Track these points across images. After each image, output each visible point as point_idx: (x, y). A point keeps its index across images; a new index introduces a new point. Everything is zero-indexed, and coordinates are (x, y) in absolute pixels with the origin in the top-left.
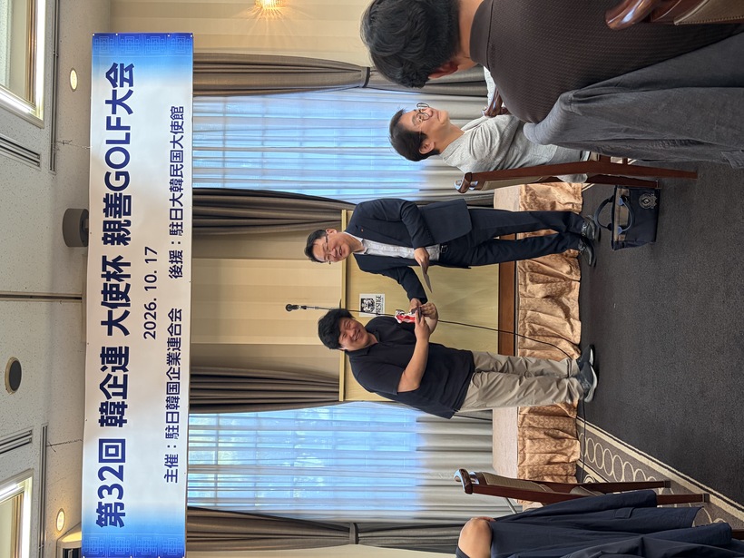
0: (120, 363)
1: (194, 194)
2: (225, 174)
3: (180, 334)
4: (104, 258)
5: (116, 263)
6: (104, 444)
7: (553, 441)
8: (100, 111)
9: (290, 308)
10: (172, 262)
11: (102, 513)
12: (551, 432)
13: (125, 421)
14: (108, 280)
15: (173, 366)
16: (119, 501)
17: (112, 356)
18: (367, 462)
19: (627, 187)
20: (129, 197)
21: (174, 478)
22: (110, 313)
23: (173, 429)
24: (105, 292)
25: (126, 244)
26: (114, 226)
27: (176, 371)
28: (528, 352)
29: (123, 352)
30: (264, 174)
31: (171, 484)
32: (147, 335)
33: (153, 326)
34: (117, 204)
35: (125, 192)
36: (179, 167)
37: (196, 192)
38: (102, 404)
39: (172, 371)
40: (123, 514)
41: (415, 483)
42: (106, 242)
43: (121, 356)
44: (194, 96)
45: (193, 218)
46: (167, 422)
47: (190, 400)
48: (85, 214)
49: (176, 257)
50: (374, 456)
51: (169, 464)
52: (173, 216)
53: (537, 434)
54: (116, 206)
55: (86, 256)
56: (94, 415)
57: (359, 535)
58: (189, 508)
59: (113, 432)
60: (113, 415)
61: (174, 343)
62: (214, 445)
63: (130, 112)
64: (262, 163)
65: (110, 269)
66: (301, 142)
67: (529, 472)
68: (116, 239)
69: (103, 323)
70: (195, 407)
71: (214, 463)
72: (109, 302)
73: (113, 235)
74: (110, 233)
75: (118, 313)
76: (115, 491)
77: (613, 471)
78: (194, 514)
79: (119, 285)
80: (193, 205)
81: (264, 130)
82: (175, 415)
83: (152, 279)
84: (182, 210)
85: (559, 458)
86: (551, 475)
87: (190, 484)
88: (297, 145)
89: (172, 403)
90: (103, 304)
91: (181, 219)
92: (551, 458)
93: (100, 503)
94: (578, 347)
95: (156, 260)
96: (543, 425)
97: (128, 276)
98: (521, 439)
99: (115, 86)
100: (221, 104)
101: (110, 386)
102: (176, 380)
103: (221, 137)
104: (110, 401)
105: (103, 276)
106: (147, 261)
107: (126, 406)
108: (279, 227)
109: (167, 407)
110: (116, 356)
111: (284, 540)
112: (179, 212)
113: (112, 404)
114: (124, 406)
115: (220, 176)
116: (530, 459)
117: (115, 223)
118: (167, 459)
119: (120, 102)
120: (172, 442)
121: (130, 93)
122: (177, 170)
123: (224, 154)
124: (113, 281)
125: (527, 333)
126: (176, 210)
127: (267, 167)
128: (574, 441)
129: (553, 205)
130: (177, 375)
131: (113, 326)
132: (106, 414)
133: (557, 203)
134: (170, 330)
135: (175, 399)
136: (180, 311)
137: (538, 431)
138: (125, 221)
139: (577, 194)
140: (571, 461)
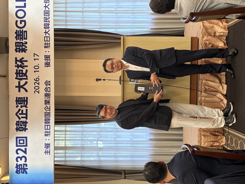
0: (24, 104)
2: (66, 22)
3: (50, 91)
4: (16, 58)
5: (21, 61)
6: (18, 139)
7: (213, 137)
9: (98, 80)
10: (46, 60)
11: (18, 168)
12: (212, 133)
13: (27, 129)
14: (18, 68)
15: (47, 105)
16: (25, 163)
17: (20, 101)
18: (129, 145)
20: (26, 32)
21: (49, 153)
22: (19, 83)
23: (48, 132)
24: (17, 73)
25: (25, 52)
26: (20, 44)
27: (49, 107)
28: (203, 98)
29: (25, 100)
30: (83, 22)
31: (48, 155)
32: (36, 92)
33: (38, 88)
34: (21, 35)
35: (24, 29)
36: (48, 18)
37: (55, 30)
38: (17, 122)
39: (47, 107)
40: (27, 169)
42: (16, 51)
43: (24, 101)
45: (54, 42)
46: (45, 129)
47: (55, 119)
48: (7, 39)
49: (47, 58)
50: (132, 143)
51: (46, 147)
52: (46, 40)
53: (206, 134)
54: (20, 35)
55: (8, 58)
56: (13, 126)
57: (126, 175)
58: (55, 165)
59: (22, 134)
60: (22, 126)
61: (47, 95)
62: (64, 138)
64: (83, 18)
65: (19, 63)
66: (99, 8)
68: (21, 50)
69: (16, 87)
70: (57, 123)
71: (64, 146)
72: (18, 77)
73: (19, 49)
74: (18, 47)
75: (22, 82)
76: (23, 159)
78: (58, 167)
79: (23, 70)
80: (54, 36)
81: (84, 3)
82: (49, 126)
83: (37, 67)
84: (49, 37)
85: (216, 144)
87: (55, 155)
88: (97, 9)
89: (47, 121)
90: (16, 78)
91: (49, 41)
92: (213, 144)
93: (17, 164)
94: (225, 96)
95: (38, 59)
96: (209, 130)
97: (27, 66)
98: (200, 136)
101: (20, 114)
102: (49, 111)
103: (64, 6)
104: (20, 120)
105: (16, 66)
106: (35, 59)
108: (90, 46)
109: (45, 123)
110: (22, 101)
111: (95, 178)
112: (48, 38)
113: (21, 122)
114: (26, 123)
115: (64, 23)
116: (204, 145)
118: (45, 145)
120: (47, 138)
122: (47, 19)
124: (20, 69)
125: (203, 90)
126: (47, 37)
127: (85, 19)
128: (223, 137)
129: (215, 33)
130: (49, 109)
131: (21, 88)
132: (19, 126)
133: (217, 32)
134: (46, 90)
135: (49, 119)
136: (50, 81)
137: (207, 132)
138: (25, 42)
139: (225, 28)
140: (221, 145)
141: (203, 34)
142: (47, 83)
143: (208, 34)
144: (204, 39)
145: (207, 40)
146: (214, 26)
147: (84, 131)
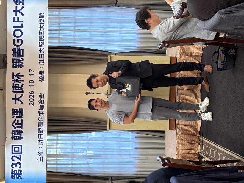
0: (20, 115)
1: (49, 48)
2: (59, 40)
3: (43, 104)
4: (13, 73)
5: (18, 76)
6: (14, 147)
7: (190, 145)
8: (10, 15)
9: (87, 93)
10: (40, 75)
11: (13, 174)
12: (189, 142)
13: (22, 138)
14: (15, 82)
15: (41, 116)
16: (20, 169)
17: (16, 112)
18: (116, 153)
19: (224, 47)
20: (23, 49)
21: (42, 160)
22: (15, 95)
23: (41, 141)
24: (13, 87)
25: (21, 68)
26: (17, 61)
27: (42, 118)
29: (21, 111)
30: (75, 40)
31: (40, 162)
32: (30, 104)
33: (32, 100)
34: (18, 52)
35: (21, 47)
37: (50, 47)
38: (13, 131)
39: (40, 118)
40: (21, 174)
41: (134, 161)
42: (13, 67)
43: (20, 112)
44: (48, 9)
45: (48, 58)
46: (39, 138)
47: (48, 129)
48: (5, 56)
49: (42, 73)
50: (119, 151)
51: (39, 154)
52: (40, 57)
53: (184, 142)
55: (5, 72)
56: (9, 135)
57: (113, 181)
58: (47, 172)
59: (17, 142)
60: (17, 135)
61: (41, 107)
62: (56, 147)
63: (23, 15)
64: (74, 36)
65: (15, 78)
66: (90, 28)
67: (181, 157)
68: (17, 66)
69: (13, 99)
70: (49, 132)
71: (56, 154)
72: (15, 91)
73: (16, 65)
74: (15, 64)
75: (18, 95)
76: (18, 165)
77: (215, 157)
78: (49, 174)
79: (19, 84)
80: (48, 53)
81: (75, 23)
82: (42, 135)
83: (32, 82)
84: (44, 54)
85: (192, 152)
86: (189, 158)
87: (48, 162)
88: (88, 29)
89: (40, 131)
90: (13, 92)
91: (44, 58)
92: (189, 152)
93: (12, 170)
95: (33, 74)
96: (186, 139)
97: (23, 81)
98: (178, 144)
99: (16, 4)
100: (58, 12)
101: (16, 124)
102: (42, 122)
103: (58, 25)
104: (16, 130)
105: (12, 81)
106: (30, 74)
107: (22, 132)
108: (81, 62)
109: (39, 132)
110: (18, 112)
112: (43, 55)
113: (17, 131)
114: (21, 132)
115: (57, 41)
116: (181, 152)
117: (17, 59)
119: (19, 11)
120: (40, 146)
121: (23, 7)
122: (42, 38)
123: (59, 32)
124: (17, 83)
126: (41, 54)
127: (76, 37)
128: (198, 145)
129: (191, 53)
130: (42, 120)
131: (17, 101)
132: (14, 135)
133: (193, 53)
134: (40, 102)
135: (42, 129)
136: (43, 95)
137: (184, 141)
138: (21, 59)
139: (200, 49)
140: (197, 152)
141: (181, 54)
142: (41, 96)
143: (186, 54)
144: (182, 58)
145: (184, 60)
146: (190, 47)
147: (74, 140)
